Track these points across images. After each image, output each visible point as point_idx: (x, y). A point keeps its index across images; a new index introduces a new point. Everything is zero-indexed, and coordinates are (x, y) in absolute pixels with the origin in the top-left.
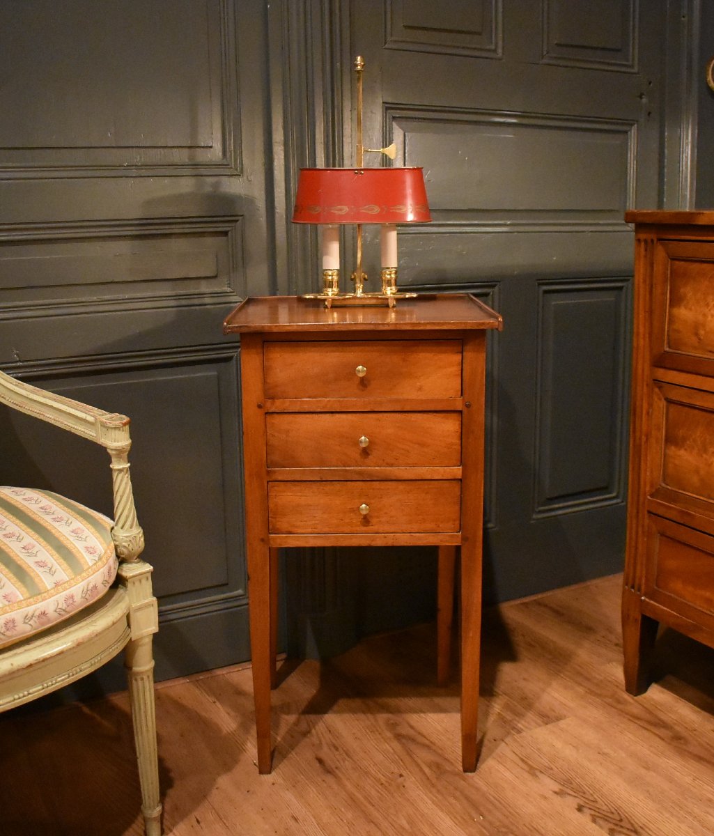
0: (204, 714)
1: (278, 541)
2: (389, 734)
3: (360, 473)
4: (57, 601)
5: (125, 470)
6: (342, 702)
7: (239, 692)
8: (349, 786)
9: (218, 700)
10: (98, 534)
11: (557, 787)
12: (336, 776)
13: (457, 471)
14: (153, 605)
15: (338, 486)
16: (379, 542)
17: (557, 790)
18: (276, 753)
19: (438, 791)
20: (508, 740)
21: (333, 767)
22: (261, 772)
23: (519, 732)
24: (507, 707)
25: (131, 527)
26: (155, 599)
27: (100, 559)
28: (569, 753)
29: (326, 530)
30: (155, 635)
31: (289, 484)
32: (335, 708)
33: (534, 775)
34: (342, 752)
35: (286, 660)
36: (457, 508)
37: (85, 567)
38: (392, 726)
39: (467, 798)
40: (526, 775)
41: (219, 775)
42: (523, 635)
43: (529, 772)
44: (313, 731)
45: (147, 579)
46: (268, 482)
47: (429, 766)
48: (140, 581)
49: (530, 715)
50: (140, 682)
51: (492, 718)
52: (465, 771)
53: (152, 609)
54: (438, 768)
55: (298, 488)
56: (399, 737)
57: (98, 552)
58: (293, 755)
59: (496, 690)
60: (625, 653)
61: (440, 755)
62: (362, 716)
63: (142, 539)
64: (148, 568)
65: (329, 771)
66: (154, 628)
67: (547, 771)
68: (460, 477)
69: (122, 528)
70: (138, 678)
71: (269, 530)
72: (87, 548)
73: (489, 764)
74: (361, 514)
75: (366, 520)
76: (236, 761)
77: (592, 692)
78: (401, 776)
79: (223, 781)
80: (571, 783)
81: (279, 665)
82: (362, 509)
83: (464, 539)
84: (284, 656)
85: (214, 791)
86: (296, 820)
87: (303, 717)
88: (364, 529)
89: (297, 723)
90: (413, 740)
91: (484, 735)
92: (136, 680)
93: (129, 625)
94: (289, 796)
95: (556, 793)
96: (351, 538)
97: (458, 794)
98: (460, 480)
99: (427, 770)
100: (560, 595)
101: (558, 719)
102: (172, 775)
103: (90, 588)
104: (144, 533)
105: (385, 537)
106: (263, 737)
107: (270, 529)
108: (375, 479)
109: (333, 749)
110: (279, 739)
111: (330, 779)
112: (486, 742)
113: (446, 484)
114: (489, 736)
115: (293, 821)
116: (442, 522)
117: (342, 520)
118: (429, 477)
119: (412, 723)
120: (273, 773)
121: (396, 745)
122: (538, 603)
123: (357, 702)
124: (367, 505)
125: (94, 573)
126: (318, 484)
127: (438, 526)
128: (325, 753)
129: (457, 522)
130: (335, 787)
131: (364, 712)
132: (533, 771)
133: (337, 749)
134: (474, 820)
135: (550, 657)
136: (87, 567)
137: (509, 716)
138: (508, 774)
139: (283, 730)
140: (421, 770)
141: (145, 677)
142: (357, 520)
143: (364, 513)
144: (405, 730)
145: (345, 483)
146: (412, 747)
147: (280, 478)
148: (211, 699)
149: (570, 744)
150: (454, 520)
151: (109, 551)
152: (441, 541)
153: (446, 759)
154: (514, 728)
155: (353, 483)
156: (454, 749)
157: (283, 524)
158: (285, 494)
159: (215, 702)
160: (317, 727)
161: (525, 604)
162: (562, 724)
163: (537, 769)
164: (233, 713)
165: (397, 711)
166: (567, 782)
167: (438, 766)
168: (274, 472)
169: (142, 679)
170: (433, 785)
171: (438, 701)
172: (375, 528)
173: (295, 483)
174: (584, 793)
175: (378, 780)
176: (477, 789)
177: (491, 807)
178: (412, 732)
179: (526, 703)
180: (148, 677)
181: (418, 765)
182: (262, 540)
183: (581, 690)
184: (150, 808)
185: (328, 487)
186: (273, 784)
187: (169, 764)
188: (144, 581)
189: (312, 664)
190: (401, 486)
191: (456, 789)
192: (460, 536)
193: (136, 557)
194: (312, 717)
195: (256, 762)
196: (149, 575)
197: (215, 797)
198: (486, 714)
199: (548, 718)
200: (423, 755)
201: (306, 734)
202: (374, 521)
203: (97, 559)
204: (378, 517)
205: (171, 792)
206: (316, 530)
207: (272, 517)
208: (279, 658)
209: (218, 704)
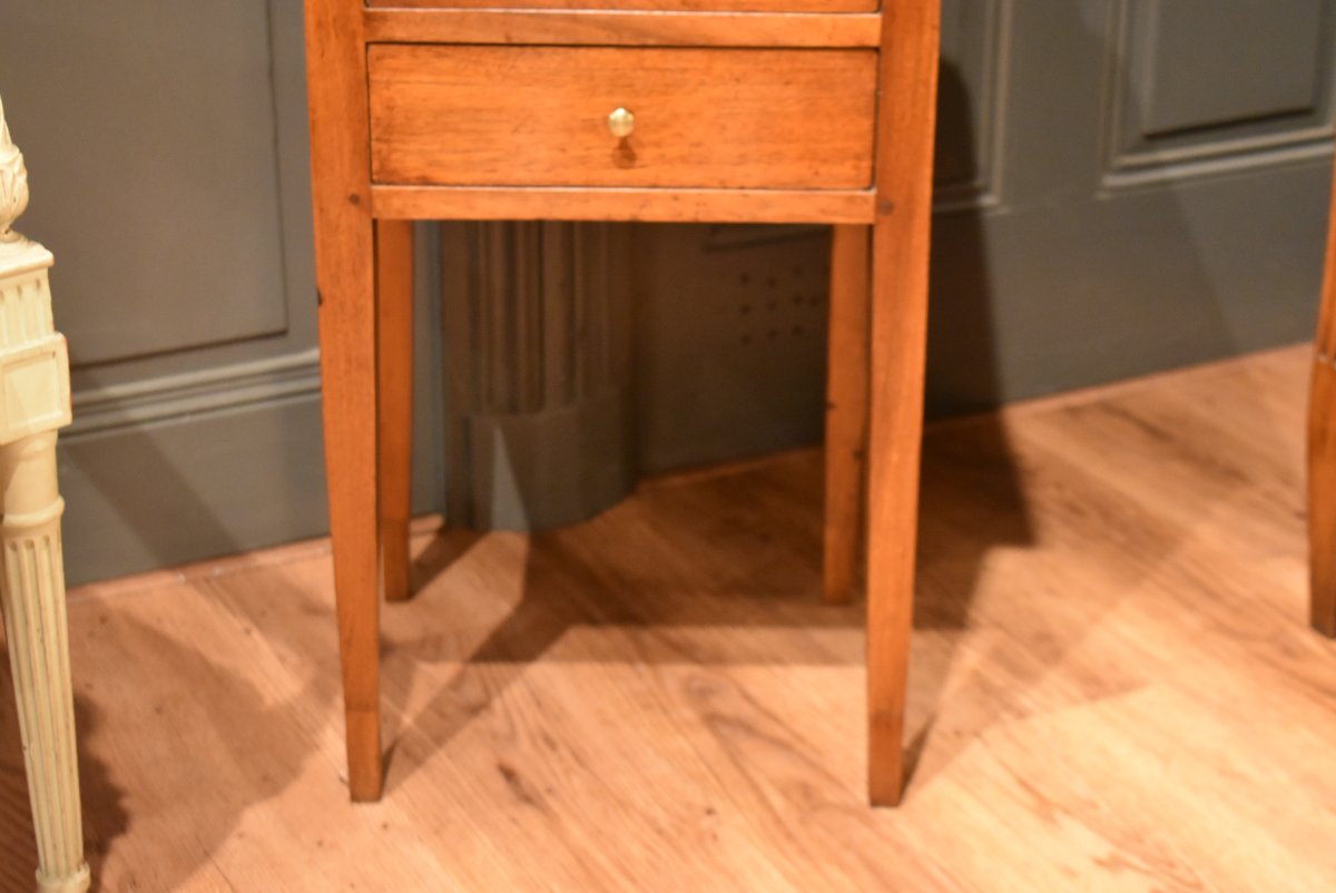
0: (215, 658)
1: (397, 203)
2: (688, 713)
3: (608, 24)
6: (576, 636)
7: (311, 609)
8: (577, 834)
9: (259, 626)
11: (1103, 849)
12: (544, 810)
13: (868, 26)
14: (54, 354)
15: (553, 59)
16: (659, 209)
17: (1103, 856)
18: (398, 756)
19: (803, 852)
20: (992, 733)
21: (541, 787)
22: (355, 798)
23: (1021, 715)
24: (998, 656)
26: (60, 337)
28: (1143, 769)
29: (521, 175)
30: (63, 434)
31: (421, 50)
32: (558, 648)
33: (1049, 818)
34: (564, 752)
35: (442, 532)
36: (866, 124)
38: (699, 695)
39: (873, 868)
40: (1029, 818)
41: (246, 803)
42: (1059, 486)
43: (1034, 811)
44: (497, 704)
45: (38, 284)
46: (367, 44)
47: (785, 792)
48: (19, 290)
49: (1054, 678)
50: (25, 554)
51: (955, 682)
52: (876, 802)
53: (52, 363)
54: (807, 797)
55: (445, 64)
56: (713, 720)
58: (440, 759)
59: (973, 614)
60: (1312, 532)
61: (812, 765)
62: (621, 669)
63: (22, 179)
64: (40, 255)
65: (527, 799)
66: (61, 415)
67: (1083, 810)
68: (874, 41)
70: (21, 541)
71: (371, 174)
73: (934, 791)
74: (611, 136)
75: (626, 152)
76: (293, 771)
77: (1221, 628)
78: (710, 812)
79: (259, 819)
80: (1141, 840)
81: (419, 545)
82: (616, 123)
83: (884, 207)
84: (435, 522)
85: (233, 843)
87: (472, 669)
88: (622, 175)
89: (457, 684)
90: (749, 729)
91: (931, 720)
92: (15, 548)
94: (425, 857)
95: (1100, 863)
96: (586, 199)
97: (850, 858)
98: (876, 49)
99: (777, 801)
100: (1169, 391)
101: (1127, 686)
102: (126, 803)
104: (28, 163)
105: (676, 198)
106: (359, 708)
107: (375, 170)
108: (651, 42)
109: (541, 743)
110: (407, 720)
111: (529, 816)
112: (934, 739)
113: (839, 60)
114: (944, 723)
116: (825, 161)
117: (563, 150)
118: (794, 41)
119: (753, 690)
120: (387, 801)
121: (706, 741)
122: (1107, 408)
123: (616, 636)
124: (629, 111)
126: (502, 52)
127: (817, 173)
128: (523, 758)
129: (866, 164)
130: (541, 834)
131: (629, 660)
132: (1045, 810)
133: (551, 744)
137: (998, 677)
138: (982, 817)
139: (420, 698)
140: (763, 799)
141: (38, 540)
142: (604, 151)
143: (621, 131)
144: (728, 704)
145: (572, 52)
146: (746, 745)
147: (400, 35)
148: (239, 623)
149: (1149, 748)
150: (858, 157)
152: (823, 211)
153: (830, 778)
154: (1009, 707)
155: (594, 53)
156: (850, 752)
157: (409, 156)
158: (413, 77)
159: (248, 632)
160: (506, 693)
162: (1134, 700)
163: (1056, 804)
164: (294, 659)
165: (718, 659)
166: (1131, 838)
167: (806, 791)
168: (384, 18)
169: (31, 545)
170: (789, 836)
171: (823, 637)
172: (647, 174)
173: (441, 49)
174: (1171, 865)
175: (652, 822)
176: (900, 848)
178: (747, 711)
179: (1049, 647)
180: (47, 540)
181: (755, 788)
182: (354, 199)
183: (1191, 621)
184: (58, 873)
185: (525, 63)
186: (385, 826)
187: (121, 777)
188: (29, 291)
189: (509, 541)
190: (722, 63)
191: (846, 846)
192: (872, 201)
193: (7, 226)
194: (499, 670)
195: (344, 773)
196: (43, 275)
197: (234, 852)
198: (940, 673)
199: (1096, 686)
200: (771, 766)
201: (476, 709)
202: (646, 154)
204: (658, 144)
205: (122, 846)
206: (495, 177)
207: (378, 139)
208: (416, 526)
209: (256, 635)
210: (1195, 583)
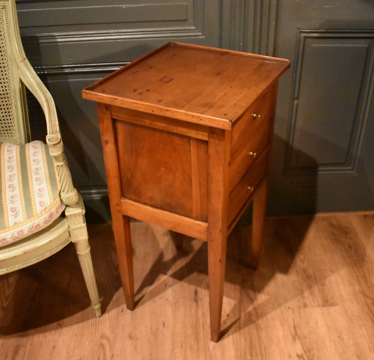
4: (13, 233)
5: (61, 166)
10: (51, 193)
11: (300, 351)
12: (197, 305)
17: (299, 354)
20: (296, 310)
21: (200, 298)
23: (305, 307)
25: (68, 192)
26: (85, 224)
27: (45, 209)
28: (322, 330)
33: (294, 339)
37: (34, 214)
39: (251, 341)
40: (290, 338)
43: (292, 336)
45: (80, 216)
48: (76, 217)
53: (83, 229)
54: (249, 317)
57: (45, 206)
65: (196, 300)
66: (86, 237)
69: (63, 191)
72: (40, 202)
77: (362, 292)
78: (227, 316)
80: (310, 353)
86: (164, 324)
93: (70, 236)
94: (169, 309)
95: (298, 355)
97: (248, 337)
101: (332, 305)
103: (34, 226)
111: (194, 305)
115: (162, 325)
125: (39, 218)
130: (193, 311)
132: (295, 336)
134: (245, 357)
135: (355, 258)
136: (36, 214)
137: (307, 294)
138: (281, 334)
141: (83, 256)
146: (245, 299)
149: (327, 325)
151: (53, 205)
154: (304, 303)
161: (366, 216)
162: (332, 309)
163: (298, 335)
166: (308, 351)
170: (239, 327)
176: (259, 337)
177: (258, 352)
179: (322, 288)
181: (240, 312)
183: (357, 288)
191: (249, 334)
193: (74, 204)
199: (327, 302)
200: (246, 306)
203: (43, 210)
210: (365, 277)
